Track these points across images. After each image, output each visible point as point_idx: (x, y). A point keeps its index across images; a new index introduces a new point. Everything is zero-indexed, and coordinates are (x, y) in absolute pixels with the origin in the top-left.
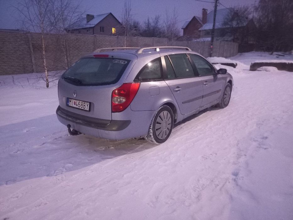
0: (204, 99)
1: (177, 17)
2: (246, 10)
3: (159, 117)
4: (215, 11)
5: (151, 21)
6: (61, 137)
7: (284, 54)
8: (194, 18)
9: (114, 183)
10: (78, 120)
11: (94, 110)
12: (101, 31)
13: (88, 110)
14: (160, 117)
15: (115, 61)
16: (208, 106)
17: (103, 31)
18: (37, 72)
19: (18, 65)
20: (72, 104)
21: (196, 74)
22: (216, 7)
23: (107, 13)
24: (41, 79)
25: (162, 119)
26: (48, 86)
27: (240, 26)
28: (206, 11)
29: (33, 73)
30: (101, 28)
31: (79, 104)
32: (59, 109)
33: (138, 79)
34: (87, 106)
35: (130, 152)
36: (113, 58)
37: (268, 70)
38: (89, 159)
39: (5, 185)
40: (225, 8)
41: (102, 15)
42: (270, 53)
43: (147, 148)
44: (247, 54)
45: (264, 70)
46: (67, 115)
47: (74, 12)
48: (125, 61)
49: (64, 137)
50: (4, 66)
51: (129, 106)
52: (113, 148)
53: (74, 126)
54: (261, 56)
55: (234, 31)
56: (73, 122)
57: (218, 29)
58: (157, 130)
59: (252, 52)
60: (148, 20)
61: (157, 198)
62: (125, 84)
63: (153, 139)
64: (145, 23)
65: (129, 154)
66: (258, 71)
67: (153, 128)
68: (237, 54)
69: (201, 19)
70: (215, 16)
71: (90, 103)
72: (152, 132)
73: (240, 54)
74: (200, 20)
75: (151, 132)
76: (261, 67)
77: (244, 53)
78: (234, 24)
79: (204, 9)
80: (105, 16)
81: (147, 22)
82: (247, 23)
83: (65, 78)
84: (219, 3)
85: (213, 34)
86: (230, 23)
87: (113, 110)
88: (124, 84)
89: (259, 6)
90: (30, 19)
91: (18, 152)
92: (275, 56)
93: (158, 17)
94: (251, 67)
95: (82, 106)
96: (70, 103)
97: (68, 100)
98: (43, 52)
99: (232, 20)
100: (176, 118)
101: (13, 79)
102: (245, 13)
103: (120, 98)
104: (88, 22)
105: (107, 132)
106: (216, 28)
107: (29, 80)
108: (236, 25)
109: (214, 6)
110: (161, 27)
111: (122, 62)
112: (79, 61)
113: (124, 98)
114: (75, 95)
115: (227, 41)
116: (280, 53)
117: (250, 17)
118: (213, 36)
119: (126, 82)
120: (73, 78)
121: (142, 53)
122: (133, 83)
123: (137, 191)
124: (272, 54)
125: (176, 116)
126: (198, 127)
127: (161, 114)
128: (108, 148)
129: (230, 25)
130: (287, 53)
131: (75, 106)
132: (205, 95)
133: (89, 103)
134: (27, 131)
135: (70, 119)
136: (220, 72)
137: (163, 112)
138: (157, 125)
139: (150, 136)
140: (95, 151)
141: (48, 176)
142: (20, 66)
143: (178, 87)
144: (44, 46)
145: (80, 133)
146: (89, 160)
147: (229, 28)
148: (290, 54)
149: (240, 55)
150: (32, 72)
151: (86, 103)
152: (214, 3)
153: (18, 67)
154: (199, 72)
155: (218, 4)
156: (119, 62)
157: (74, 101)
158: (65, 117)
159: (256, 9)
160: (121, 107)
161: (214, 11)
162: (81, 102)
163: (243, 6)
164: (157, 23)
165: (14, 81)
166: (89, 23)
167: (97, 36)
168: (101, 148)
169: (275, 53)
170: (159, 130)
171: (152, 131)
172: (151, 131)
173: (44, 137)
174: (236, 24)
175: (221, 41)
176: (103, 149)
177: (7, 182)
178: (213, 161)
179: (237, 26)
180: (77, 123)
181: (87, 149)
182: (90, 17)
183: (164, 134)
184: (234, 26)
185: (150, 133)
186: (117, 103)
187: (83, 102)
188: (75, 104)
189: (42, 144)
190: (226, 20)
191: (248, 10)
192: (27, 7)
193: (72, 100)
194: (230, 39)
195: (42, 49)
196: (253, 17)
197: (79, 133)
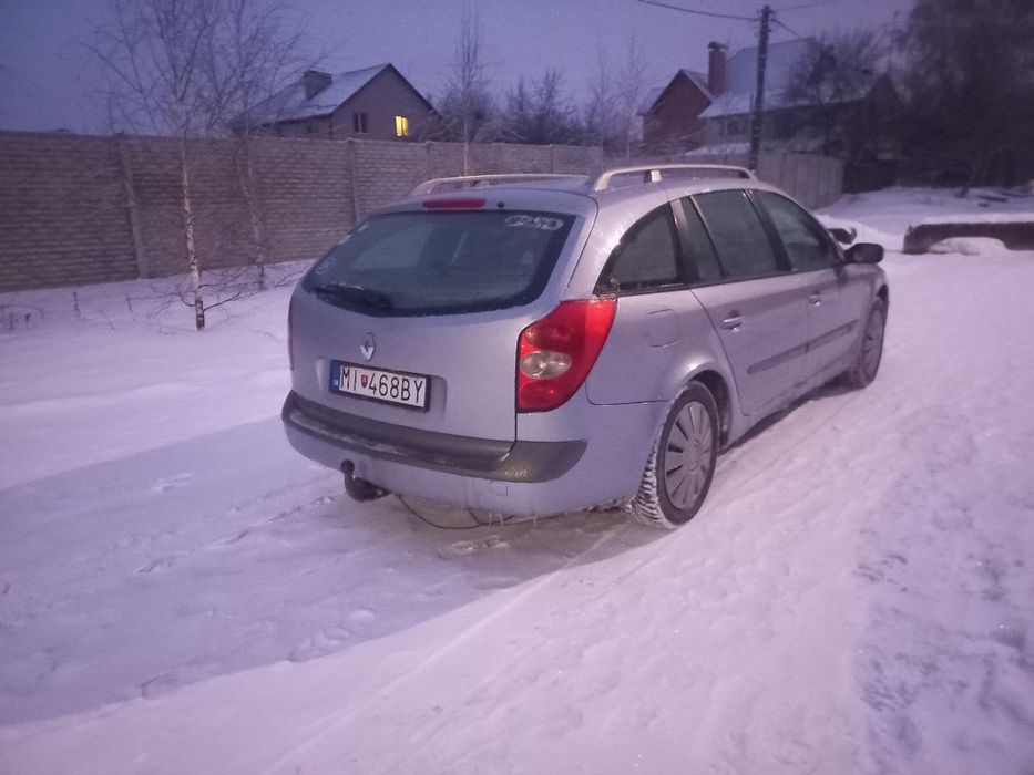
0: (811, 353)
1: (644, 67)
2: (863, 45)
3: (675, 427)
4: (763, 47)
5: (530, 90)
6: (299, 508)
7: (1004, 194)
8: (681, 78)
9: (555, 682)
10: (380, 445)
11: (444, 405)
12: (357, 129)
13: (421, 403)
14: (678, 424)
15: (514, 221)
16: (819, 381)
17: (364, 130)
18: (151, 276)
19: (83, 252)
20: (352, 382)
21: (783, 266)
22: (764, 34)
23: (378, 67)
24: (175, 297)
25: (684, 433)
26: (201, 324)
27: (846, 99)
28: (722, 50)
29: (135, 278)
30: (356, 116)
31: (381, 384)
32: (294, 404)
33: (609, 285)
34: (418, 389)
35: (575, 560)
36: (502, 212)
37: (969, 249)
38: (428, 589)
39: (141, 699)
40: (795, 38)
41: (360, 71)
42: (958, 190)
43: (632, 544)
44: (874, 197)
45: (953, 251)
46: (331, 426)
47: (284, 58)
48: (552, 220)
49: (310, 507)
50: (35, 257)
51: (582, 388)
52: (504, 544)
53: (363, 467)
54: (928, 202)
55: (821, 117)
56: (361, 450)
57: (770, 112)
58: (669, 473)
59: (892, 188)
60: (521, 88)
61: (741, 740)
62: (565, 304)
63: (659, 508)
64: (510, 98)
65: (571, 567)
66: (935, 253)
67: (657, 468)
68: (840, 198)
69: (706, 80)
70: (762, 65)
71: (429, 379)
72: (655, 484)
73: (850, 195)
74: (702, 83)
75: (651, 484)
76: (945, 241)
77: (864, 195)
78: (826, 93)
79: (712, 45)
80: (368, 77)
81: (516, 93)
82: (869, 89)
83: (319, 290)
84: (774, 21)
85: (757, 128)
86: (810, 91)
87: (523, 404)
88: (562, 303)
89: (911, 27)
90: (137, 87)
91: (157, 569)
92: (976, 202)
93: (554, 76)
94: (908, 239)
95: (394, 392)
96: (345, 380)
97: (336, 369)
98: (184, 204)
99: (816, 79)
100: (725, 428)
101: (76, 300)
102: (863, 54)
103: (544, 359)
104: (310, 97)
105: (499, 486)
106: (765, 107)
107: (132, 302)
108: (833, 97)
109: (758, 30)
110: (563, 110)
111: (543, 223)
112: (365, 226)
113: (561, 355)
114: (371, 350)
115: (802, 152)
116: (990, 192)
117: (881, 66)
118: (757, 136)
119: (571, 297)
120: (359, 287)
121: (607, 189)
122: (594, 300)
123: (653, 715)
124: (963, 195)
125: (726, 420)
126: (800, 461)
127: (683, 415)
128: (485, 545)
129: (812, 98)
130: (1016, 190)
131: (367, 392)
132: (815, 341)
133: (424, 380)
134: (165, 489)
135: (345, 439)
136: (856, 257)
137: (686, 406)
138: (670, 455)
139: (648, 496)
140: (440, 556)
141: (292, 658)
142: (90, 257)
143: (734, 314)
144: (188, 179)
145: (386, 492)
146: (428, 594)
147: (807, 107)
148: (1026, 193)
149: (852, 200)
150: (133, 274)
151: (412, 380)
152: (755, 20)
153: (85, 260)
154: (791, 254)
155: (771, 26)
156: (532, 222)
157: (361, 372)
158: (327, 433)
159: (901, 39)
160: (552, 392)
161: (757, 50)
162: (391, 376)
163: (852, 32)
164: (550, 96)
165: (79, 307)
166: (314, 101)
167: (356, 143)
168: (461, 548)
169: (974, 191)
170: (677, 472)
171: (654, 480)
172: (650, 480)
173: (233, 511)
174: (831, 94)
175: (785, 154)
176: (470, 549)
177: (144, 685)
178: (904, 590)
179: (837, 100)
180: (376, 455)
181: (409, 552)
182: (317, 82)
183: (692, 489)
184: (826, 100)
185: (648, 486)
186: (537, 375)
187: (400, 378)
188: (364, 385)
189: (236, 537)
190: (796, 82)
191: (873, 42)
192: (128, 45)
193: (352, 370)
194: (813, 144)
195: (182, 192)
196: (891, 67)
197: (380, 493)
